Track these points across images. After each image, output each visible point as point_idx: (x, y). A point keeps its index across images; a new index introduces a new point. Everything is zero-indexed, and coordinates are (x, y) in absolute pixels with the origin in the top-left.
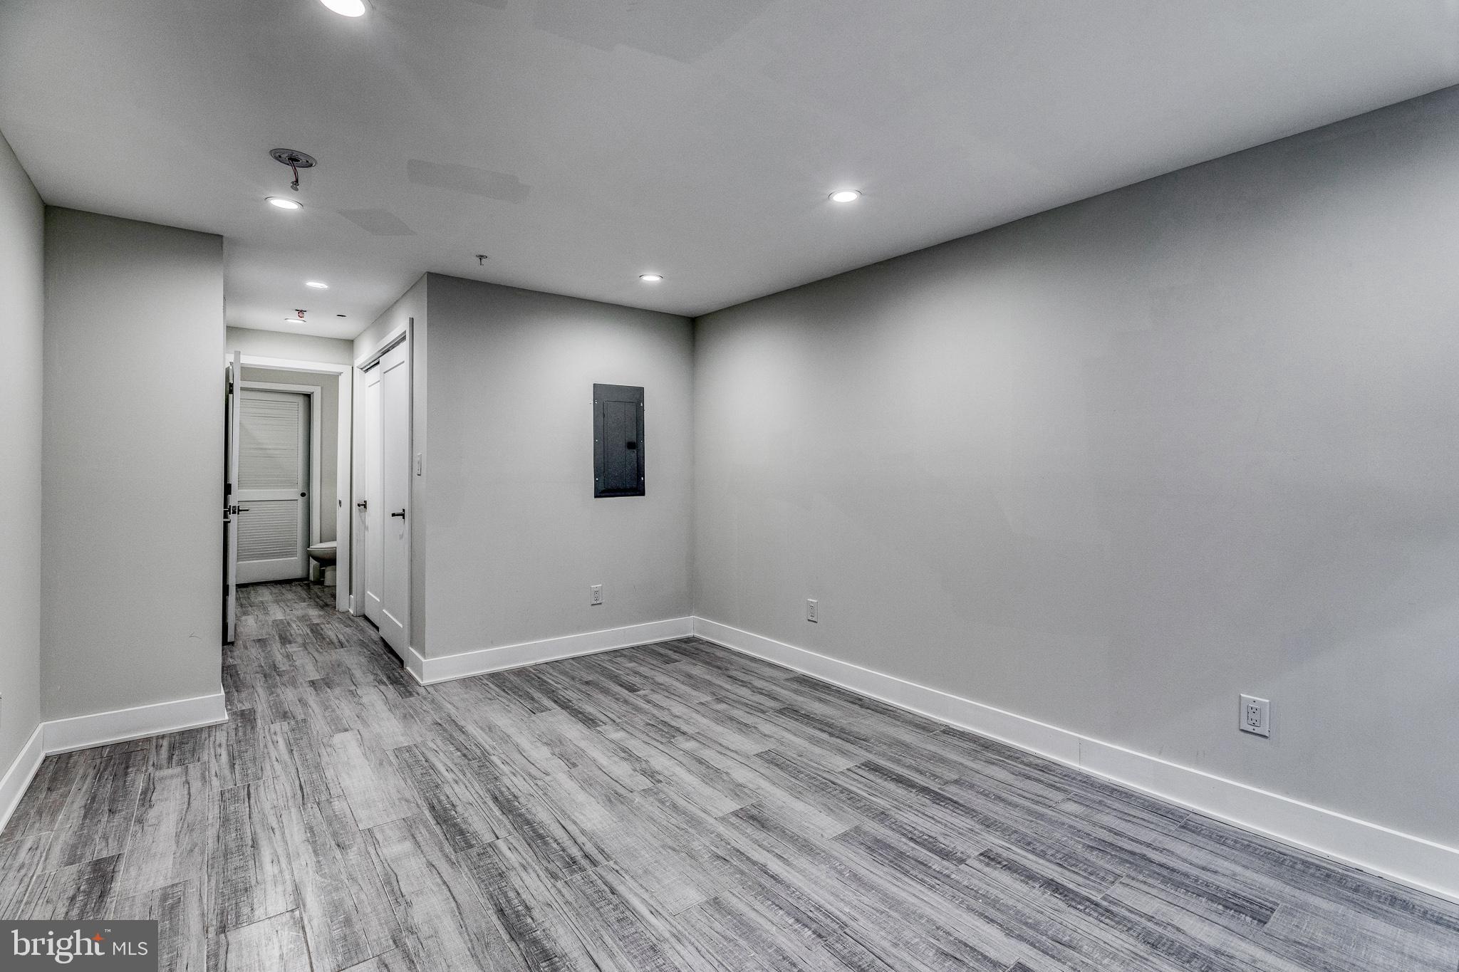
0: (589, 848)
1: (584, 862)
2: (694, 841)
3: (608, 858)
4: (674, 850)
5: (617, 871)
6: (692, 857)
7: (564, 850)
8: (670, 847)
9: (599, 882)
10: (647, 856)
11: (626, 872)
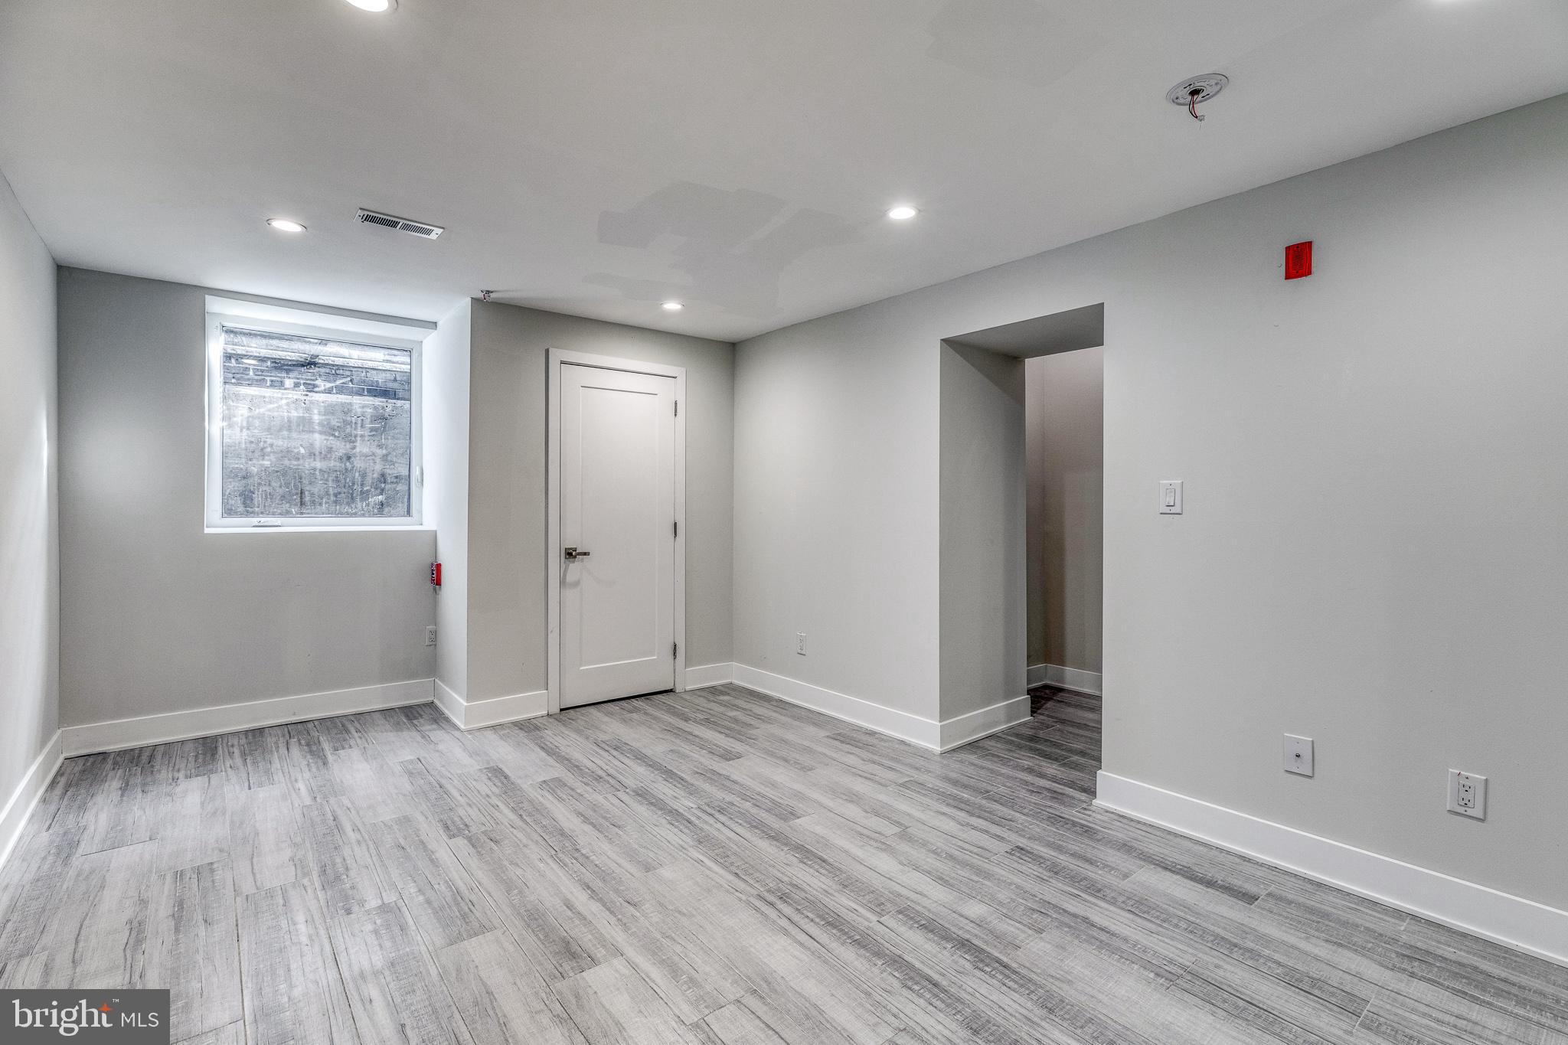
0: (772, 913)
1: (771, 898)
2: (657, 922)
3: (749, 903)
4: (680, 912)
5: (737, 891)
6: (661, 904)
7: (797, 909)
8: (684, 914)
9: (752, 882)
10: (709, 906)
11: (727, 891)
